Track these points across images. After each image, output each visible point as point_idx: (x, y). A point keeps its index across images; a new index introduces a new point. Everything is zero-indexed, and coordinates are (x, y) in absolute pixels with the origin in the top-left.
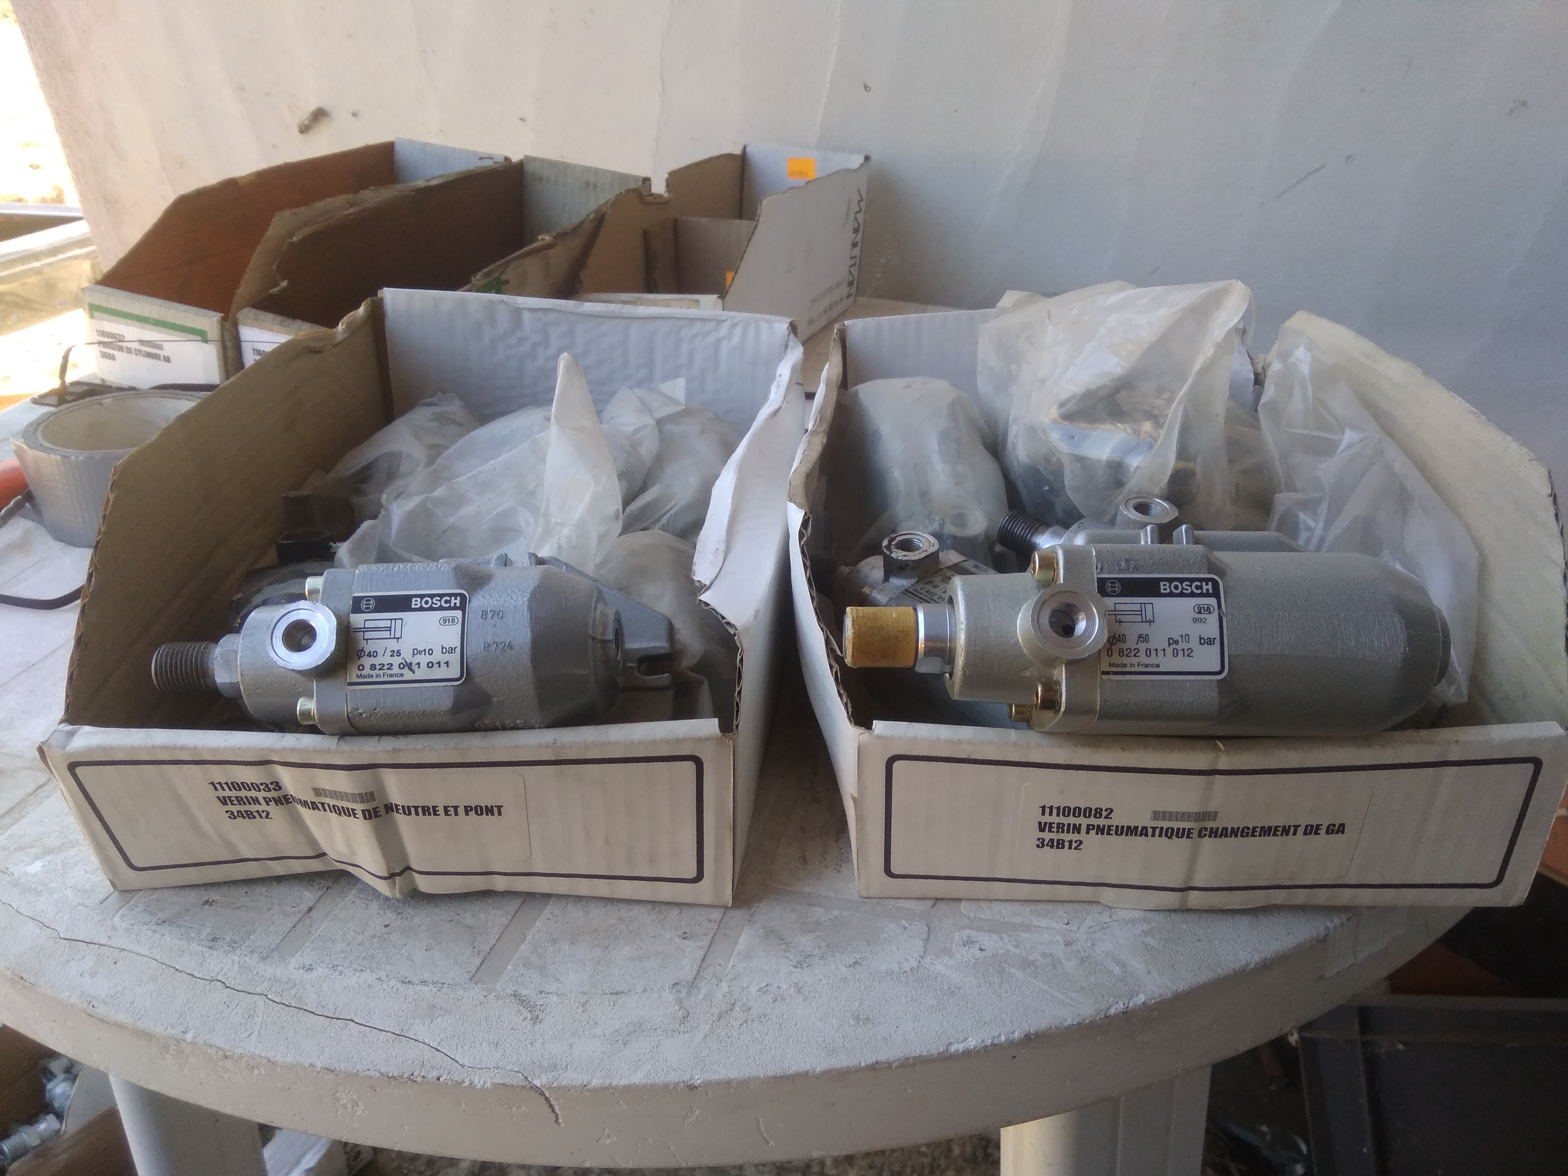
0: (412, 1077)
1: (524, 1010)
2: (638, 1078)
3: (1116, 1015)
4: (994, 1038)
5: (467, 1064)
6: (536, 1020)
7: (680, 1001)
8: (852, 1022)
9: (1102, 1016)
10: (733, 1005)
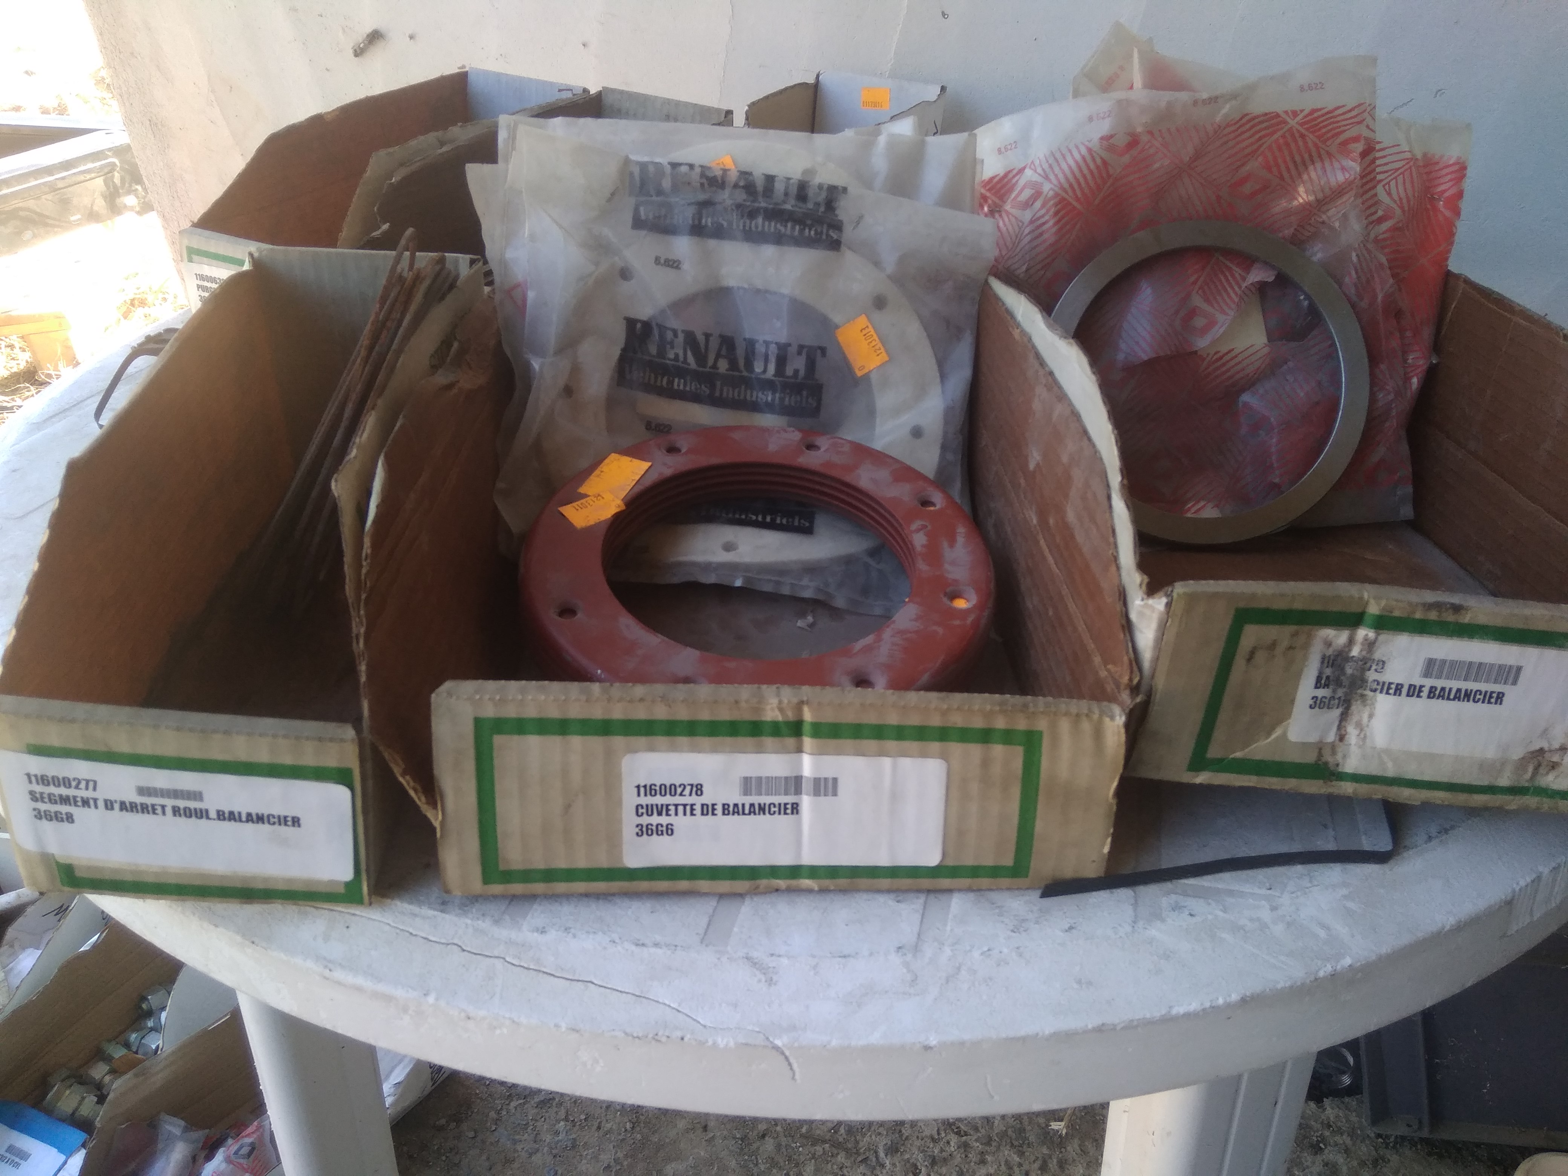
0: (656, 1037)
1: (757, 973)
2: (875, 1038)
3: (1325, 978)
4: (1211, 1001)
5: (709, 1024)
6: (770, 982)
7: (906, 965)
8: (1075, 986)
9: (1312, 978)
10: (959, 969)
